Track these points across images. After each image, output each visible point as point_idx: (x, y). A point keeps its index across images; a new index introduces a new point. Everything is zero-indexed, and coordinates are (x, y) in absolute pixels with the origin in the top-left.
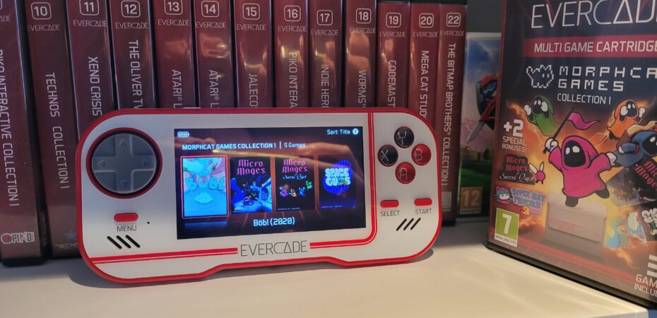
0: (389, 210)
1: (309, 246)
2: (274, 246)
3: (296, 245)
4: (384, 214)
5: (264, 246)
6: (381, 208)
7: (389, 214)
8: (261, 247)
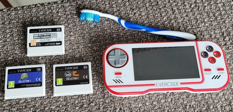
1: (180, 84)
4: (206, 74)
6: (205, 71)
7: (208, 73)
8: (163, 84)
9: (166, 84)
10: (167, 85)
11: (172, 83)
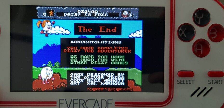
0: (185, 79)
1: (114, 104)
2: (85, 102)
3: (104, 102)
4: (180, 82)
5: (77, 102)
7: (185, 82)
8: (75, 102)
9: (82, 102)
10: (84, 105)
11: (97, 100)
